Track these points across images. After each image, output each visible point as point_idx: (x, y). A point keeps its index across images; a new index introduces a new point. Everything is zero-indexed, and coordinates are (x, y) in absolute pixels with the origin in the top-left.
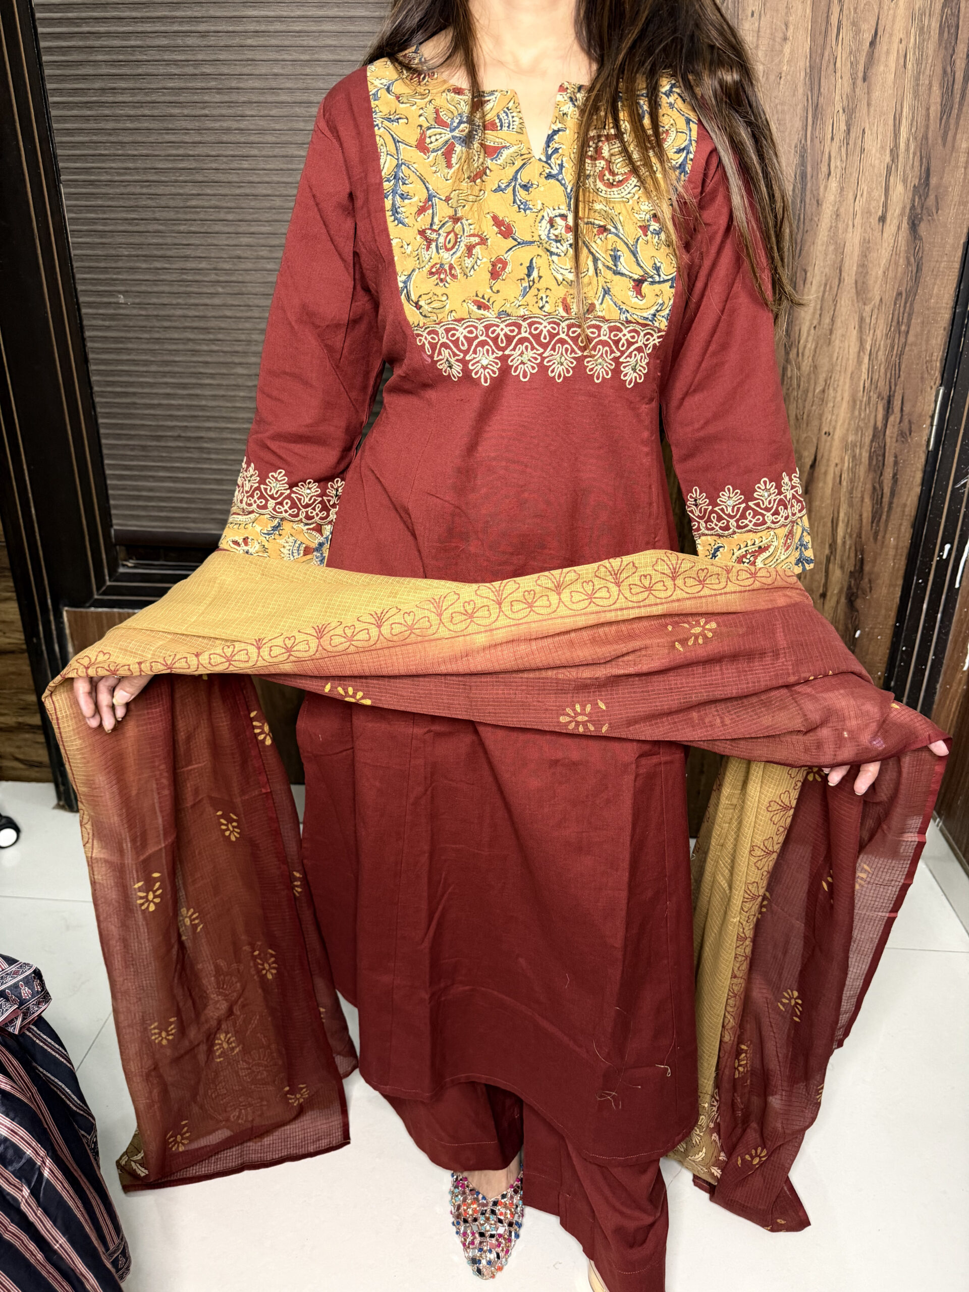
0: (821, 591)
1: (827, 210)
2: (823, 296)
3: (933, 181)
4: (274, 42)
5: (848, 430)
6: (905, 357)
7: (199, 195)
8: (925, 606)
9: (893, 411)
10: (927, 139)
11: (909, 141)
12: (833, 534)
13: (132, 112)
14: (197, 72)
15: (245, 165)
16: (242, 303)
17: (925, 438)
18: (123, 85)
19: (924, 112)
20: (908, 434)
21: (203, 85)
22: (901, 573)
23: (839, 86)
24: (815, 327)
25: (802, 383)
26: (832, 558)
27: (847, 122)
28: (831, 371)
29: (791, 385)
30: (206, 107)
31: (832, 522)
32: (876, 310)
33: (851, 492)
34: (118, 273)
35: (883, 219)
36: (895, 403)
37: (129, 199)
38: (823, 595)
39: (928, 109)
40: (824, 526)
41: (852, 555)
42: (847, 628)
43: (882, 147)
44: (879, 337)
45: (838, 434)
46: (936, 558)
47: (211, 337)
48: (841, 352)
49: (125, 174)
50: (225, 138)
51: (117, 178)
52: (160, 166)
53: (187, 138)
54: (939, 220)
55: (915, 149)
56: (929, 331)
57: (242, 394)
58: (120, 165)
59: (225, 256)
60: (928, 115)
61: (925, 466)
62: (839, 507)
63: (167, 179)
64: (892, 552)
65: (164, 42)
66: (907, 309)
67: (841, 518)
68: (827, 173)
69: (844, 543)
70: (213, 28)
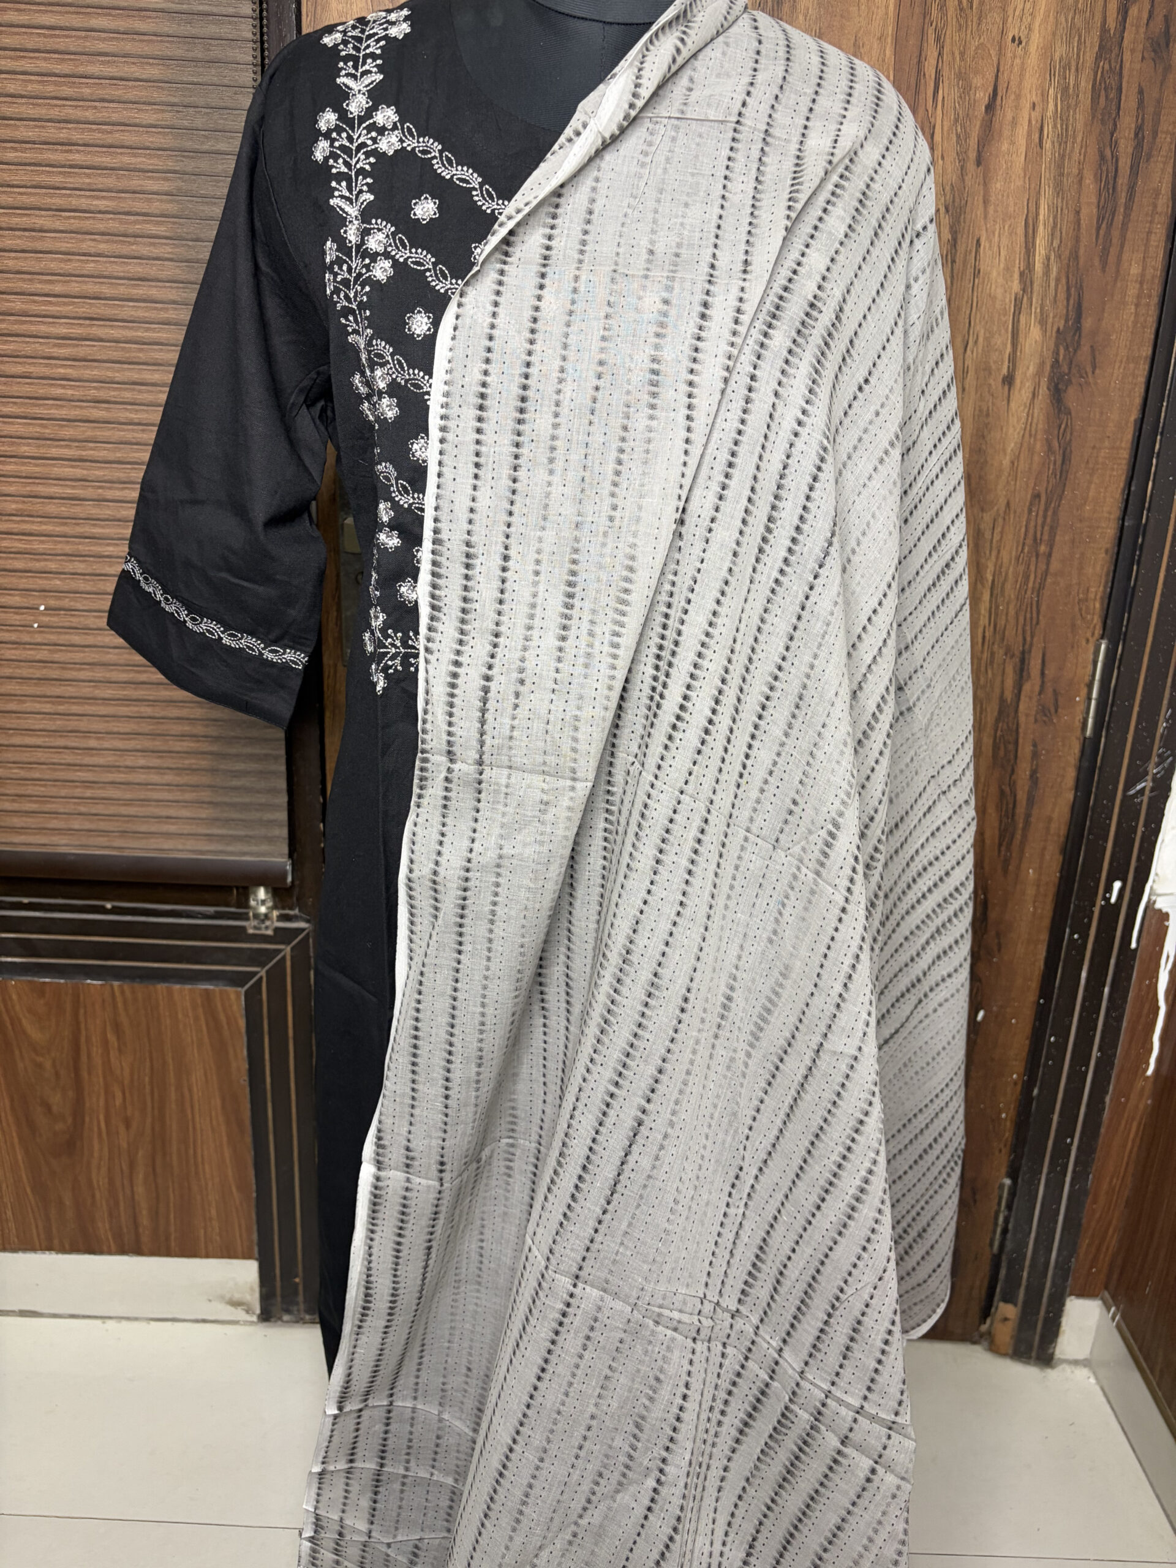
3: (1087, 323)
6: (1046, 593)
8: (1084, 974)
9: (1029, 676)
10: (1077, 258)
11: (1048, 259)
17: (1079, 717)
19: (1072, 217)
20: (1053, 710)
22: (1046, 922)
32: (1000, 520)
35: (1009, 380)
36: (1032, 663)
39: (1078, 213)
43: (1007, 269)
44: (1006, 560)
46: (1100, 902)
54: (1096, 384)
55: (1059, 273)
56: (1082, 554)
60: (1078, 222)
61: (1080, 760)
64: (1031, 891)
66: (1049, 520)
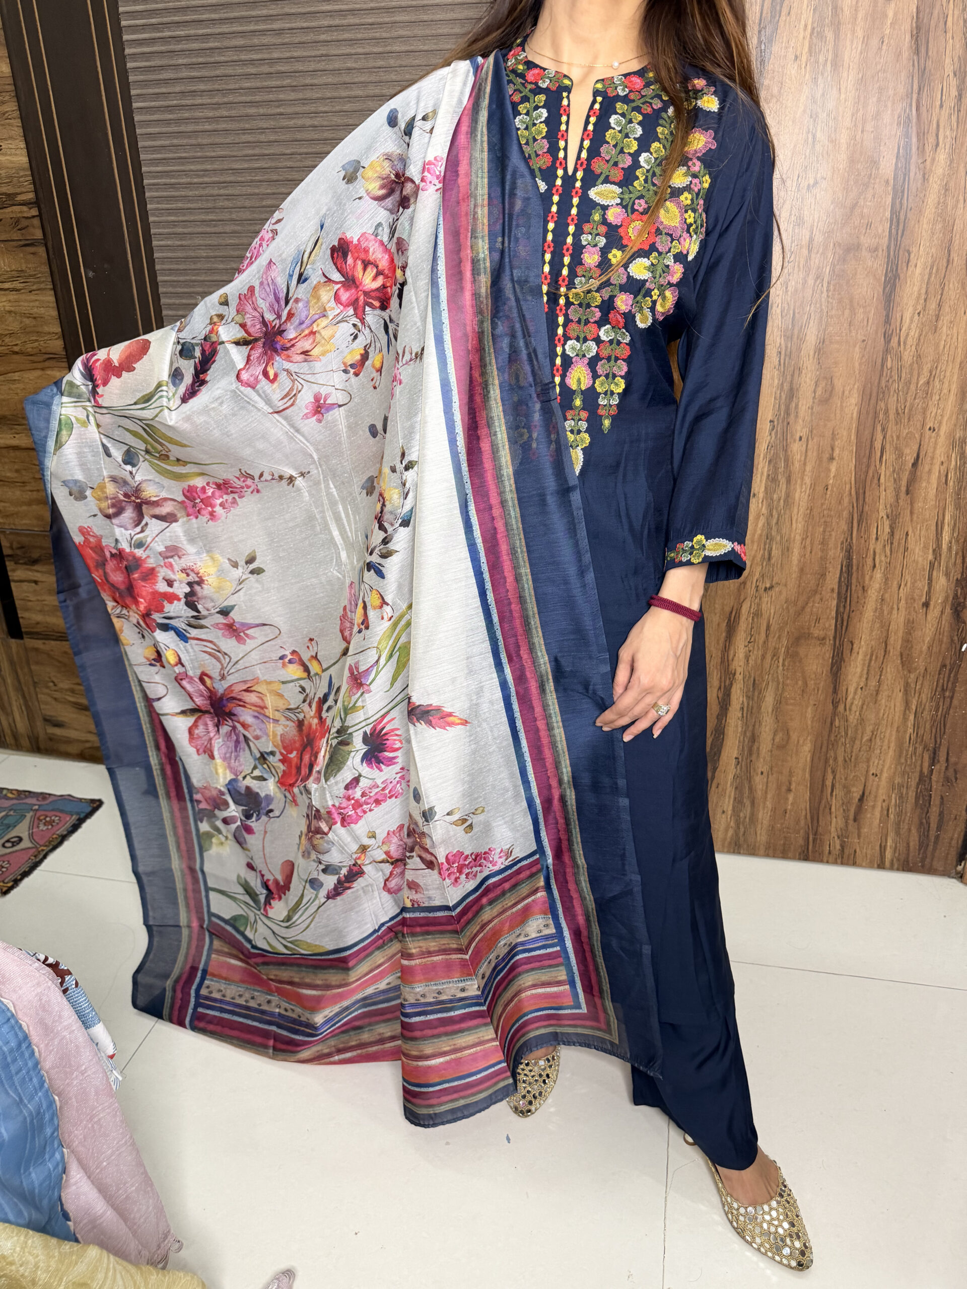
0: (923, 600)
1: (935, 185)
2: (929, 279)
4: (347, 36)
5: (955, 425)
12: (938, 539)
13: (211, 114)
14: (272, 70)
18: (202, 87)
21: (278, 83)
23: (949, 47)
24: (919, 314)
25: (903, 375)
26: (936, 564)
27: (958, 87)
28: (937, 361)
29: (891, 377)
30: (282, 105)
31: (937, 523)
33: (958, 494)
34: (197, 275)
37: (208, 200)
38: (926, 605)
40: (927, 530)
41: (959, 561)
42: (952, 641)
45: (944, 430)
48: (949, 340)
49: (204, 176)
51: (196, 180)
58: (199, 167)
62: (945, 509)
63: (243, 179)
65: (240, 42)
67: (946, 521)
68: (934, 144)
69: (950, 548)
70: (288, 26)
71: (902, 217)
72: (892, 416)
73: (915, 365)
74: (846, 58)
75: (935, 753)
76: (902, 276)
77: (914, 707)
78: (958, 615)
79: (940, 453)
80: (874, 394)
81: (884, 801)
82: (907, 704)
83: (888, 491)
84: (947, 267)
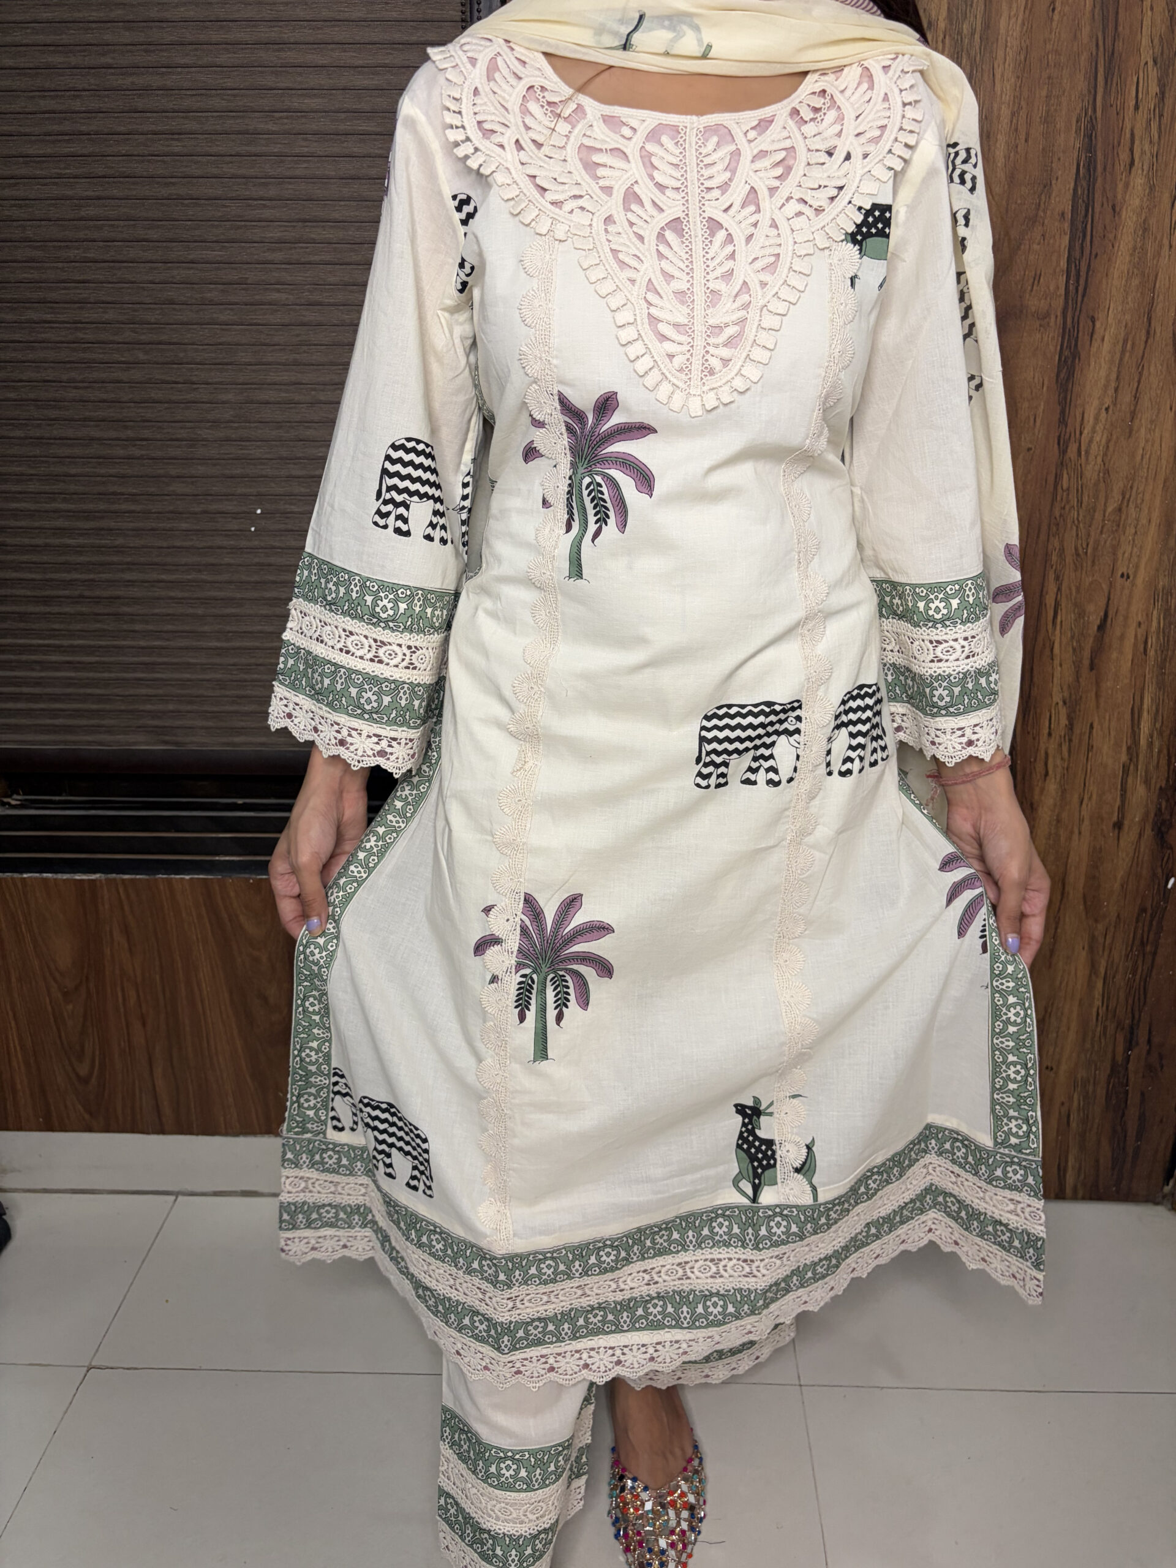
0: (1115, 818)
1: (1129, 219)
2: (1121, 359)
5: (1157, 570)
7: (99, 198)
12: (1133, 732)
15: (177, 147)
16: (180, 380)
23: (1147, 22)
24: (1107, 409)
25: (1085, 499)
26: (1132, 767)
27: (1159, 80)
28: (1132, 478)
29: (1068, 502)
30: (110, 51)
31: (1132, 709)
33: (1162, 666)
38: (1118, 825)
40: (1119, 720)
41: (1163, 762)
42: (1154, 875)
45: (1142, 576)
47: (130, 433)
48: (1148, 448)
50: (140, 104)
52: (31, 152)
53: (77, 105)
57: (184, 526)
59: (148, 300)
62: (1143, 689)
67: (1145, 706)
68: (1128, 161)
69: (1150, 745)
71: (1083, 269)
72: (1069, 559)
73: (1102, 485)
74: (1002, 31)
75: (1132, 1033)
76: (1083, 355)
77: (1102, 971)
78: (1162, 837)
79: (1137, 609)
80: (1044, 528)
81: (1063, 1104)
82: (1093, 966)
83: (1064, 666)
84: (1146, 342)
